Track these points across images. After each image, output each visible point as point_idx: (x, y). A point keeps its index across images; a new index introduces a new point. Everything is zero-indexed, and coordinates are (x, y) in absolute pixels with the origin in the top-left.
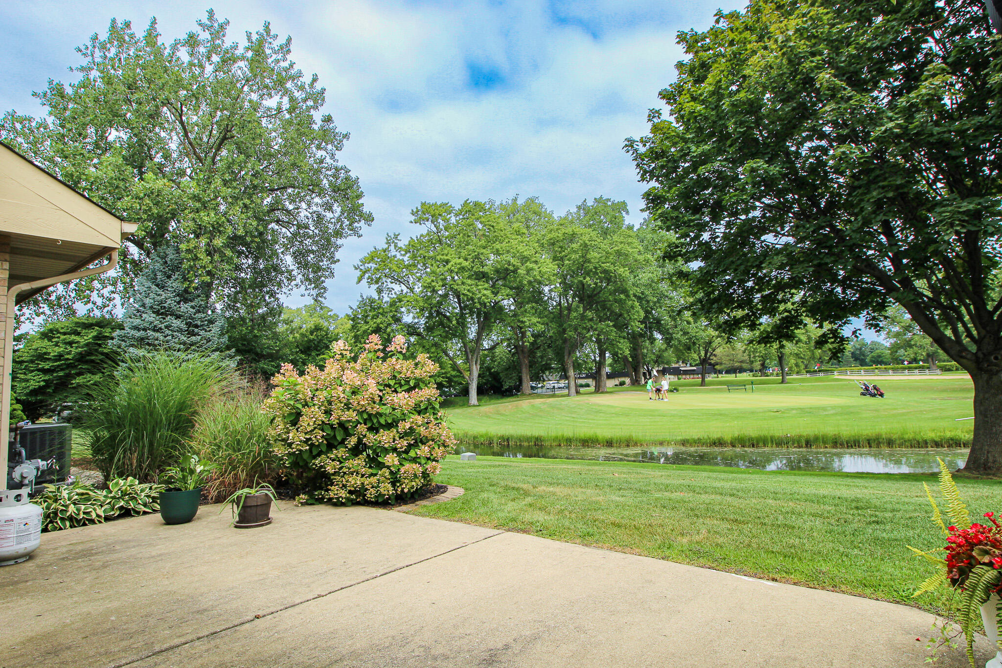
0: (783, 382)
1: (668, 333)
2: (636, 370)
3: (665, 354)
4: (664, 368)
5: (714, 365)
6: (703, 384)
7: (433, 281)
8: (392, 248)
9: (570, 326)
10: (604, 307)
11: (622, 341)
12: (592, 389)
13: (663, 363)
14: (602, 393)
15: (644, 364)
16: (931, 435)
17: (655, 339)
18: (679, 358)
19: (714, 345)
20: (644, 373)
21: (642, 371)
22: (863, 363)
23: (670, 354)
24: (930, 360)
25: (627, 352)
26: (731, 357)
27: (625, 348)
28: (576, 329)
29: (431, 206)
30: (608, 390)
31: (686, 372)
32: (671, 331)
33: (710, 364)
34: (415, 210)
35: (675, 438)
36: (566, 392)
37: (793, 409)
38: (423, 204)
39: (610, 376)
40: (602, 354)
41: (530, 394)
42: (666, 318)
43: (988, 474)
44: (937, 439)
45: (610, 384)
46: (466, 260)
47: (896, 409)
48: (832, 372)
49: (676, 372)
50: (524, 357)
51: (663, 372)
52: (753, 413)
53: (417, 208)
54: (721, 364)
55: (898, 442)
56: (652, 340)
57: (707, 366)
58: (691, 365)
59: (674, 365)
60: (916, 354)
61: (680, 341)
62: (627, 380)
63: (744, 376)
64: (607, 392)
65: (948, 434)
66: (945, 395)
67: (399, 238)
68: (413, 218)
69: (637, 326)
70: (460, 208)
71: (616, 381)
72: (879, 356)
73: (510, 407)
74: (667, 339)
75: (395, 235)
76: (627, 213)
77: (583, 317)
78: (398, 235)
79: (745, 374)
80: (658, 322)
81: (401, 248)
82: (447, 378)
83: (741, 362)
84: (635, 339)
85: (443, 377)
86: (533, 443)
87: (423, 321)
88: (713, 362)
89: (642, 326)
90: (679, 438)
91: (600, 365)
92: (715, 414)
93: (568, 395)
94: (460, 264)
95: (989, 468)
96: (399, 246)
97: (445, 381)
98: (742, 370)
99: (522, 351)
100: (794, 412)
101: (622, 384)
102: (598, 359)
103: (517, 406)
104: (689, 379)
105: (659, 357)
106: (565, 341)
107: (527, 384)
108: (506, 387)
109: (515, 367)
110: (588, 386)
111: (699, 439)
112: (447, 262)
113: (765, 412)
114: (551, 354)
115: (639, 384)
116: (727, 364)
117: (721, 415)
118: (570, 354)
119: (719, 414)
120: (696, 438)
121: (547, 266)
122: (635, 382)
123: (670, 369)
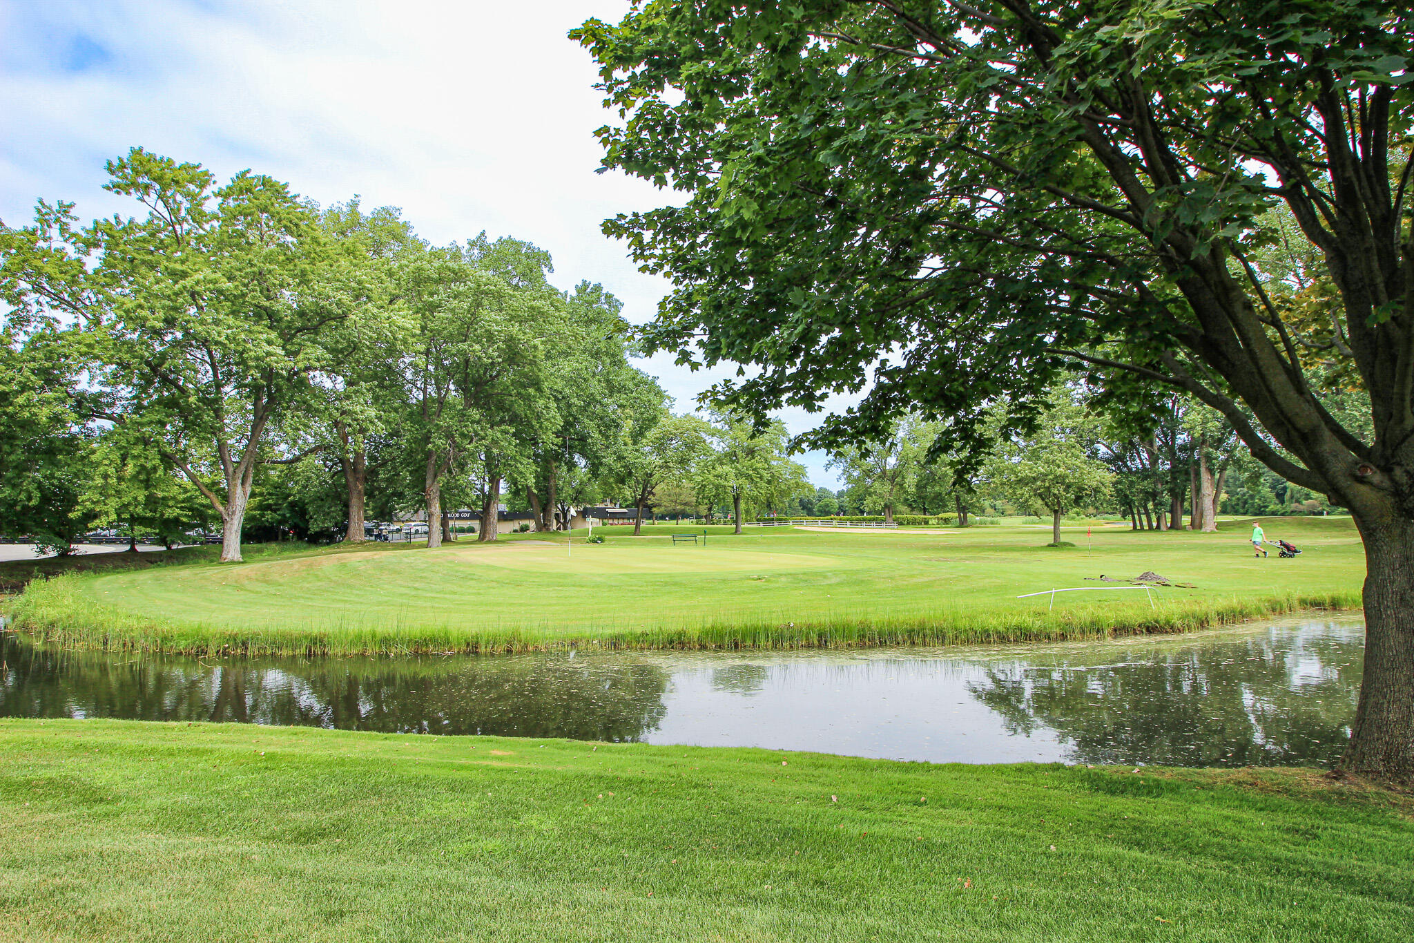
0: (736, 532)
1: (597, 458)
2: (545, 509)
3: (588, 489)
4: (585, 509)
5: (650, 507)
6: (637, 532)
7: (140, 306)
8: (54, 232)
9: (439, 427)
10: (501, 407)
11: (525, 461)
12: (476, 536)
13: (584, 500)
14: (490, 542)
15: (558, 501)
16: (993, 623)
17: (574, 465)
18: (606, 494)
19: (654, 480)
20: (557, 515)
21: (554, 511)
22: (810, 512)
23: (595, 488)
24: (887, 511)
25: (531, 481)
26: (674, 498)
27: (529, 474)
28: (449, 436)
29: (152, 158)
30: (499, 538)
31: (614, 516)
32: (600, 453)
33: (646, 506)
34: (116, 163)
35: (601, 631)
36: (425, 540)
37: (781, 575)
38: (137, 152)
39: (503, 517)
40: (494, 482)
41: (362, 543)
42: (597, 435)
44: (1000, 629)
45: (506, 528)
46: (231, 278)
47: (912, 576)
48: (786, 521)
49: (602, 514)
50: (357, 479)
51: (584, 514)
52: (724, 581)
53: (121, 160)
54: (659, 505)
55: (950, 635)
56: (572, 466)
57: (643, 508)
58: (621, 507)
59: (599, 506)
60: (875, 503)
61: (611, 470)
62: (532, 524)
63: (686, 524)
64: (497, 542)
65: (1015, 621)
66: (941, 555)
67: (73, 212)
68: (108, 178)
69: (549, 440)
70: (230, 183)
71: (516, 525)
72: (827, 506)
73: (296, 567)
74: (593, 464)
75: (61, 204)
76: (551, 269)
77: (462, 416)
78: (71, 206)
79: (686, 521)
80: (583, 439)
81: (75, 235)
82: (190, 509)
83: (685, 504)
84: (548, 461)
85: (182, 508)
86: (303, 650)
87: (125, 391)
88: (649, 502)
89: (559, 441)
90: (608, 632)
91: (489, 499)
92: (666, 584)
93: (428, 546)
94: (215, 282)
96: (73, 230)
97: (186, 516)
98: (685, 516)
99: (355, 470)
100: (783, 579)
101: (524, 529)
102: (486, 488)
103: (310, 566)
104: (618, 525)
105: (579, 492)
106: (429, 454)
107: (358, 524)
108: (314, 528)
109: (337, 496)
110: (472, 530)
111: (644, 634)
112: (184, 275)
113: (741, 579)
114: (406, 476)
115: (548, 529)
116: (667, 505)
117: (675, 584)
118: (435, 476)
119: (671, 584)
120: (639, 631)
121: (405, 319)
122: (543, 527)
123: (593, 509)
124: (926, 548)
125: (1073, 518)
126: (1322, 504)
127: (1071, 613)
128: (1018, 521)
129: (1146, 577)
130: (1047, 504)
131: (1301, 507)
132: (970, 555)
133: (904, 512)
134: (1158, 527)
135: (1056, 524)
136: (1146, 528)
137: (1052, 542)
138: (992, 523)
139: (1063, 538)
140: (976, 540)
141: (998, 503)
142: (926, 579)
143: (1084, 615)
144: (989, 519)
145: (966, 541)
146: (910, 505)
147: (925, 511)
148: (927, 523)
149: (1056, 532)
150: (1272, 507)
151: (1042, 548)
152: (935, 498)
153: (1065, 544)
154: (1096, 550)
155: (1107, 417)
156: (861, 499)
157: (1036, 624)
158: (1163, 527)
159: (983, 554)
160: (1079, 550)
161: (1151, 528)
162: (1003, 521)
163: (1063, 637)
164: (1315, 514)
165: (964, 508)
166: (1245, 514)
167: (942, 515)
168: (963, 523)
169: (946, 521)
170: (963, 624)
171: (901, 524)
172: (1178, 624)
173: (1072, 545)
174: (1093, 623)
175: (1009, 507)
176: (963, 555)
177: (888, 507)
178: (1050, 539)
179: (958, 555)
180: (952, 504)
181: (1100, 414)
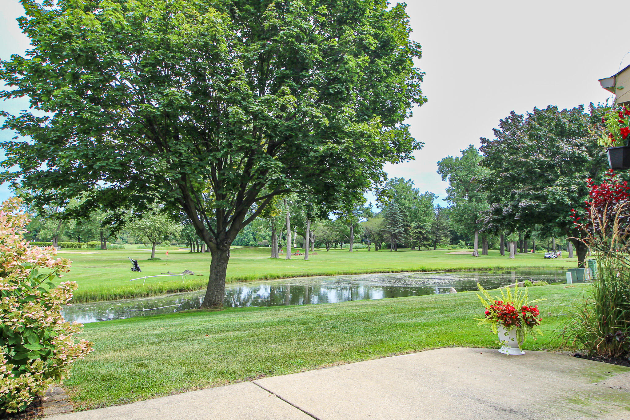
16: (119, 291)
24: (54, 239)
43: (215, 308)
44: (122, 293)
47: (79, 274)
55: (99, 297)
60: (46, 234)
65: (127, 290)
66: (91, 264)
95: (216, 305)
124: (82, 262)
125: (164, 246)
126: (269, 242)
127: (152, 286)
128: (135, 247)
129: (186, 272)
130: (150, 240)
131: (262, 243)
132: (107, 265)
133: (66, 240)
134: (201, 251)
135: (153, 249)
136: (196, 251)
137: (150, 258)
138: (120, 248)
139: (156, 256)
140: (111, 257)
141: (125, 236)
142: (86, 275)
143: (157, 287)
144: (119, 245)
145: (105, 258)
146: (69, 236)
147: (79, 239)
148: (80, 247)
149: (153, 253)
150: (251, 243)
151: (145, 261)
152: (87, 232)
153: (157, 259)
154: (170, 261)
155: (166, 215)
156: (37, 231)
157: (136, 291)
158: (203, 251)
159: (115, 264)
160: (163, 262)
161: (198, 251)
162: (127, 246)
163: (147, 295)
164: (266, 246)
165: (105, 238)
166: (241, 245)
167: (89, 243)
168: (103, 247)
169: (92, 246)
170: (105, 292)
171: (62, 247)
172: (191, 288)
173: (160, 259)
174: (160, 289)
175: (131, 239)
176: (104, 265)
177: (56, 238)
178: (150, 257)
179: (101, 265)
180: (98, 236)
181: (163, 215)
